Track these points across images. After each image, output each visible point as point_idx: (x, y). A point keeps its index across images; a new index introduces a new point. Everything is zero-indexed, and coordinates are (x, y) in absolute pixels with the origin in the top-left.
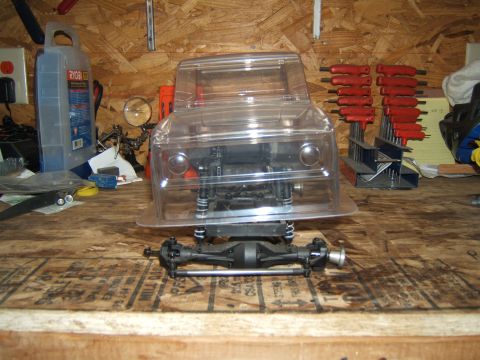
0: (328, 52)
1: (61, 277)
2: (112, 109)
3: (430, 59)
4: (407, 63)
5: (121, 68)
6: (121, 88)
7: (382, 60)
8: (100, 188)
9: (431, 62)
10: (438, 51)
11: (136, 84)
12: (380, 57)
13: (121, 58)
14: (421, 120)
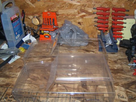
0: (97, 2)
1: (10, 98)
2: (29, 18)
3: (131, 6)
4: (123, 7)
5: (30, 6)
6: (31, 12)
7: (115, 6)
8: (25, 49)
9: (132, 6)
10: (135, 3)
11: (35, 11)
12: (114, 4)
13: (30, 3)
14: (123, 30)
